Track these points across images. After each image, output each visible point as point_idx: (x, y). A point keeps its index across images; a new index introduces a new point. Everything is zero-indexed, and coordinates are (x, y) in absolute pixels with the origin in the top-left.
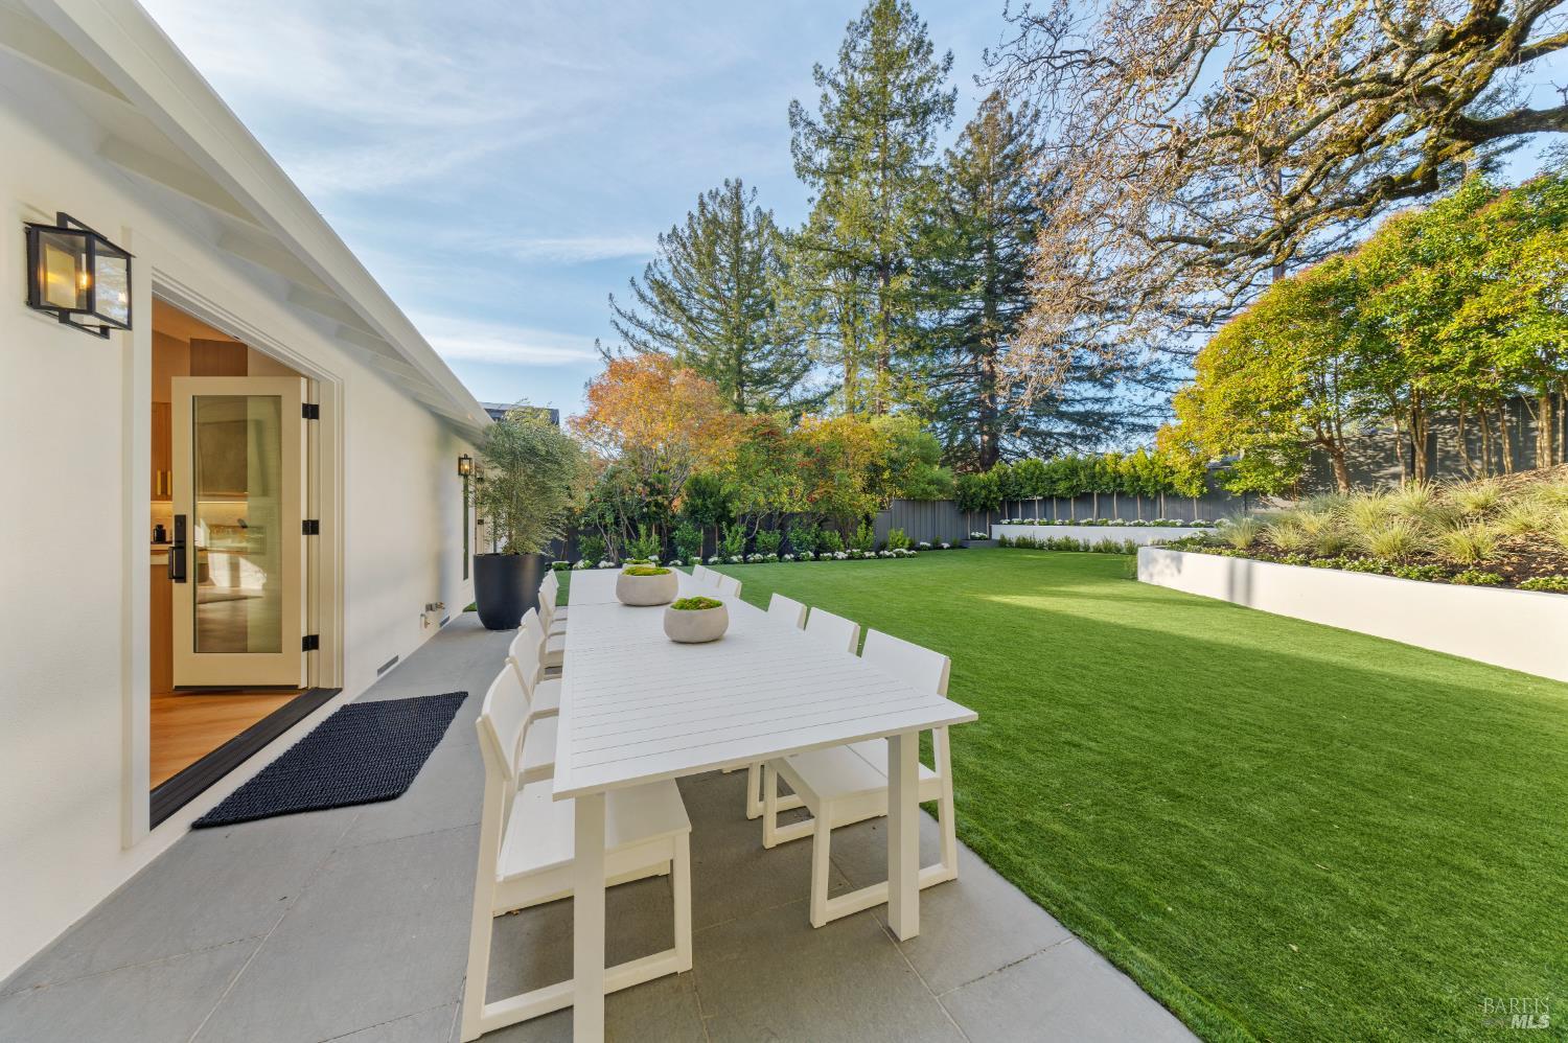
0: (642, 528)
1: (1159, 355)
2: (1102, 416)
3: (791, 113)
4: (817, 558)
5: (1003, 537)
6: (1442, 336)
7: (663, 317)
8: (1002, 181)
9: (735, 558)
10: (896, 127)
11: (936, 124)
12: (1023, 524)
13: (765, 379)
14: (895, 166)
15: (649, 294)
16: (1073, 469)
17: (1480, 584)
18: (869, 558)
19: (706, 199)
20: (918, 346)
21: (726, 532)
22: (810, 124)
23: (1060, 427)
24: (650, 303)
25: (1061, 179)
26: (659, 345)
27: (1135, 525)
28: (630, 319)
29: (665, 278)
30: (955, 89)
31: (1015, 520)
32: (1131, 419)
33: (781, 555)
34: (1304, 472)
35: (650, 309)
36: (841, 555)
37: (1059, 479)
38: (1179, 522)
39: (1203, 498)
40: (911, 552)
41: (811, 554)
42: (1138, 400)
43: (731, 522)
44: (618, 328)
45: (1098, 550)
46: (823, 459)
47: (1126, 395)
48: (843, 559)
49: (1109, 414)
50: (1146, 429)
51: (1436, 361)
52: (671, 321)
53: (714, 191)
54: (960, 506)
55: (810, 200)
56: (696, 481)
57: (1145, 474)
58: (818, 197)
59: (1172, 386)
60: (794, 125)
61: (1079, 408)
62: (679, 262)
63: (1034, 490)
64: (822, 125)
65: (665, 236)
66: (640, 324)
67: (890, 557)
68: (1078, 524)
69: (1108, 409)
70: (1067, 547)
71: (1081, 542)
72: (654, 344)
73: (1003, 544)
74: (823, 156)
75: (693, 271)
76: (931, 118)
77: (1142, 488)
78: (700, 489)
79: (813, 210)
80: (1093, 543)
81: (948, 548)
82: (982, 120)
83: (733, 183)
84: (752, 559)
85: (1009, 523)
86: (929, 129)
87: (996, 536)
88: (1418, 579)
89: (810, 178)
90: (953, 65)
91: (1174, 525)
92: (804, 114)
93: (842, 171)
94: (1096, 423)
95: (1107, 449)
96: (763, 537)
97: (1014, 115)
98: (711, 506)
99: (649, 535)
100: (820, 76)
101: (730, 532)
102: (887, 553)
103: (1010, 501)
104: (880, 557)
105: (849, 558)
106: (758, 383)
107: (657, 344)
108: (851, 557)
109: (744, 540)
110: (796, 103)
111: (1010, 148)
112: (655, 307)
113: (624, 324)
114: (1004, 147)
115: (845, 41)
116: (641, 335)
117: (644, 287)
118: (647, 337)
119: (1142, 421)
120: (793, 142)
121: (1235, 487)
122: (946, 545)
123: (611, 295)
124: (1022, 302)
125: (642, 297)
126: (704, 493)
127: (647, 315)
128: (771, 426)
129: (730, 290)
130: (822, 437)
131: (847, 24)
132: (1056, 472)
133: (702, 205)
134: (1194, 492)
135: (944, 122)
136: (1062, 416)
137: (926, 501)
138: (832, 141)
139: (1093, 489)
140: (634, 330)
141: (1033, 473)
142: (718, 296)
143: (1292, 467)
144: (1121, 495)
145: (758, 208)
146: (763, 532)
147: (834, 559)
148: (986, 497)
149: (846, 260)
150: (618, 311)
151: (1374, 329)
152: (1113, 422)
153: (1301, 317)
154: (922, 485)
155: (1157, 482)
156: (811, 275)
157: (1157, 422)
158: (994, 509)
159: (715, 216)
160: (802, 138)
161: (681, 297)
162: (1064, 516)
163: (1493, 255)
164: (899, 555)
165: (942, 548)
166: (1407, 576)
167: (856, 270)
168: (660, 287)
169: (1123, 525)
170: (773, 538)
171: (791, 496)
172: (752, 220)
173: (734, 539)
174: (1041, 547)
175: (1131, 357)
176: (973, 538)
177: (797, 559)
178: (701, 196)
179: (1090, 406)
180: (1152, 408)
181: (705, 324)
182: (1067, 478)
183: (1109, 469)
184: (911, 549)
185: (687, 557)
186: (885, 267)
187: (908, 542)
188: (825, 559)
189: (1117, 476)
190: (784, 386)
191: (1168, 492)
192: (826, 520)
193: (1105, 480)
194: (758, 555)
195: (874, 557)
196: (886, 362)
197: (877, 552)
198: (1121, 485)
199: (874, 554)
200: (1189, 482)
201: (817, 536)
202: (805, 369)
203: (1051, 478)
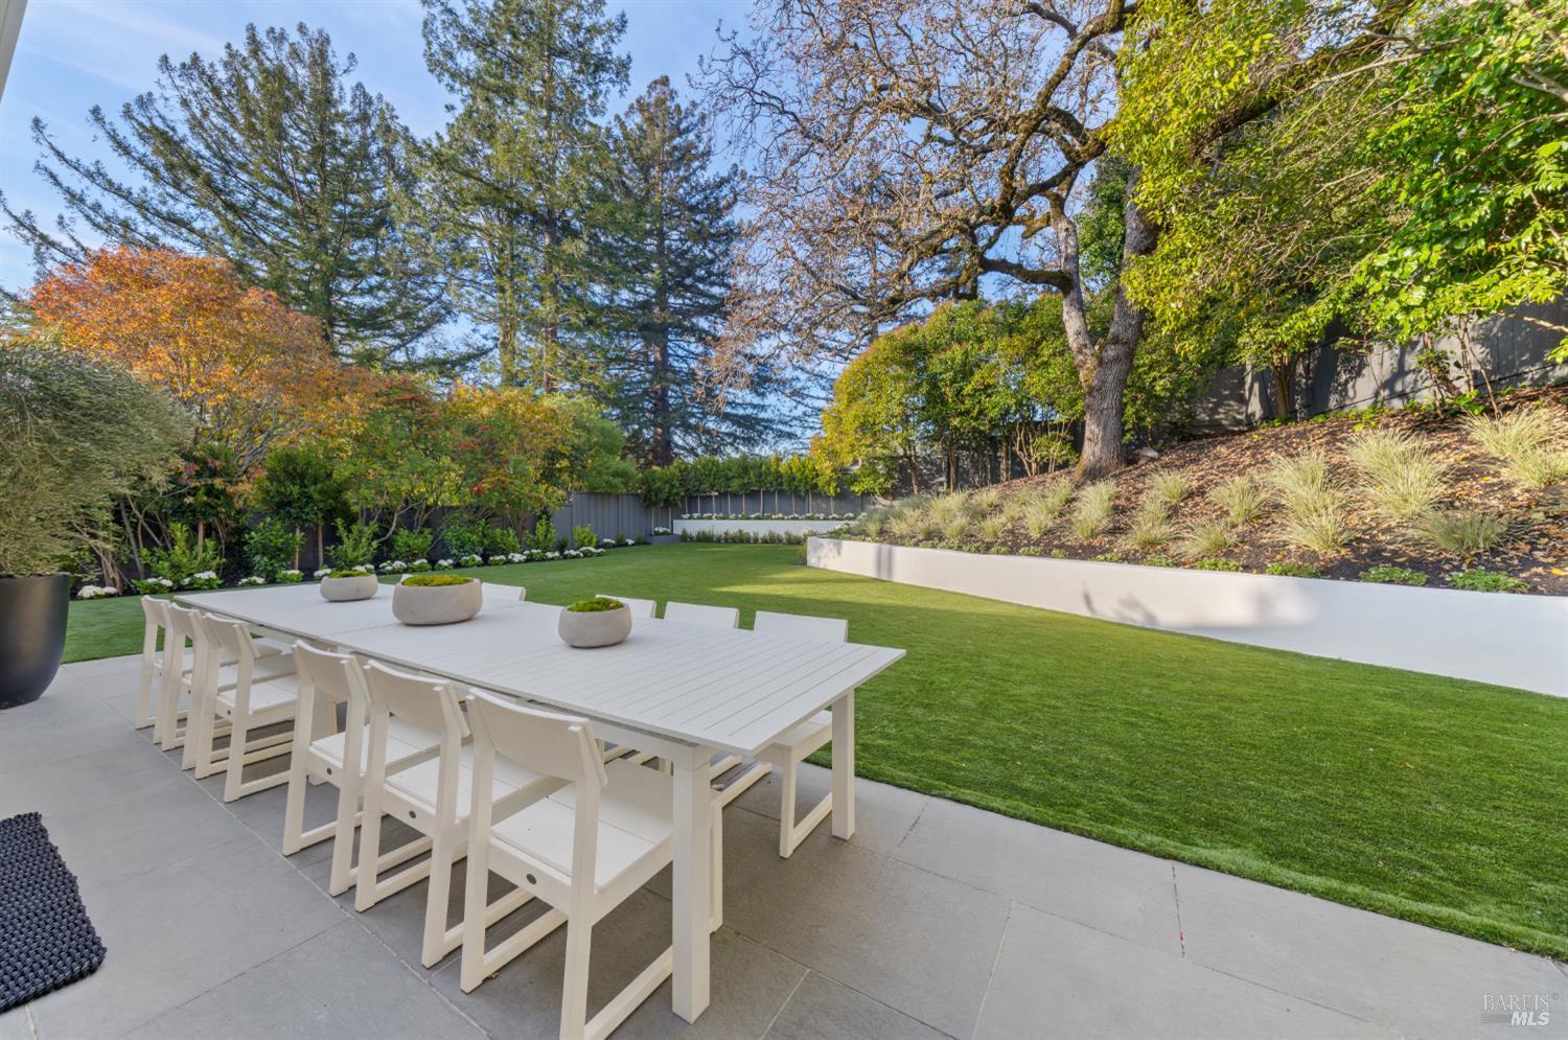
0: (179, 530)
1: (798, 373)
2: (759, 421)
4: (486, 561)
5: (684, 531)
7: (171, 190)
8: (672, 172)
9: (360, 568)
10: (565, 69)
11: (610, 85)
12: (702, 518)
13: (372, 320)
14: (563, 110)
15: (134, 142)
16: (744, 467)
18: (552, 559)
19: (262, 36)
20: (590, 322)
21: (342, 532)
22: (450, 11)
23: (725, 428)
24: (141, 161)
25: (726, 190)
26: (159, 233)
27: (792, 519)
28: (89, 175)
29: (173, 129)
30: (629, 57)
31: (696, 515)
32: (780, 427)
33: (433, 562)
34: (895, 478)
35: (140, 171)
36: (517, 557)
37: (732, 477)
38: (822, 516)
39: (838, 497)
40: (600, 550)
41: (478, 558)
42: (785, 411)
43: (350, 519)
44: (58, 183)
45: (765, 541)
46: (492, 442)
47: (777, 404)
48: (520, 562)
49: (763, 420)
50: (790, 436)
52: (187, 200)
53: (277, 30)
54: (645, 501)
55: (450, 108)
56: (288, 459)
57: (798, 475)
58: (460, 109)
59: (808, 401)
61: (741, 412)
62: (205, 114)
63: (712, 487)
64: (466, 21)
66: (117, 191)
67: (577, 556)
68: (748, 519)
69: (762, 415)
70: (741, 539)
71: (752, 535)
72: (144, 227)
73: (685, 538)
74: (467, 60)
75: (239, 138)
76: (604, 76)
77: (797, 487)
78: (292, 470)
79: (452, 121)
80: (761, 536)
81: (632, 545)
82: (652, 100)
83: (313, 33)
84: (389, 568)
85: (690, 518)
86: (602, 87)
87: (678, 531)
89: (447, 78)
90: (627, 29)
91: (818, 519)
93: (497, 91)
94: (752, 427)
95: (764, 451)
96: (404, 538)
97: (683, 108)
98: (316, 496)
99: (191, 543)
101: (350, 531)
102: (573, 553)
103: (691, 494)
104: (565, 557)
105: (527, 561)
106: (360, 325)
107: (153, 230)
108: (531, 559)
109: (375, 544)
111: (677, 141)
112: (154, 170)
113: (73, 180)
114: (672, 138)
116: (112, 205)
117: (126, 131)
118: (132, 214)
119: (786, 429)
120: (426, 24)
121: (856, 488)
122: (630, 542)
123: (37, 122)
124: (690, 299)
125: (123, 149)
126: (302, 476)
127: (135, 179)
128: (413, 390)
129: (309, 184)
130: (485, 410)
132: (731, 470)
133: (255, 47)
134: (831, 491)
135: (618, 87)
136: (726, 417)
137: (610, 494)
138: (483, 46)
139: (760, 487)
140: (94, 194)
141: (714, 469)
142: (288, 187)
143: (889, 476)
144: (781, 493)
145: (359, 86)
146: (404, 532)
147: (509, 562)
148: (669, 492)
149: (501, 200)
150: (59, 154)
152: (766, 428)
154: (606, 477)
155: (807, 482)
156: (452, 203)
157: (799, 432)
158: (676, 504)
159: (281, 70)
160: (438, 24)
161: (211, 166)
162: (737, 510)
164: (587, 555)
165: (626, 545)
167: (515, 214)
168: (165, 140)
169: (783, 519)
170: (421, 540)
171: (448, 487)
172: (348, 97)
173: (357, 542)
174: (719, 541)
176: (657, 534)
177: (457, 566)
178: (251, 29)
179: (750, 411)
180: (795, 418)
181: (261, 222)
182: (739, 476)
183: (772, 470)
184: (597, 547)
185: (274, 572)
186: (549, 222)
187: (595, 540)
188: (497, 564)
189: (779, 476)
190: (400, 336)
191: (814, 491)
192: (494, 515)
193: (770, 478)
194: (398, 564)
195: (558, 558)
196: (554, 333)
197: (562, 552)
198: (781, 484)
199: (557, 554)
200: (828, 483)
201: (485, 536)
202: (438, 319)
203: (726, 475)
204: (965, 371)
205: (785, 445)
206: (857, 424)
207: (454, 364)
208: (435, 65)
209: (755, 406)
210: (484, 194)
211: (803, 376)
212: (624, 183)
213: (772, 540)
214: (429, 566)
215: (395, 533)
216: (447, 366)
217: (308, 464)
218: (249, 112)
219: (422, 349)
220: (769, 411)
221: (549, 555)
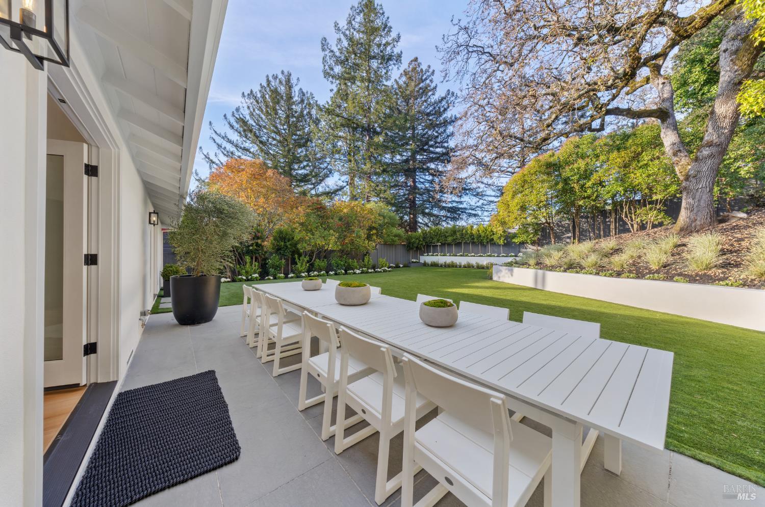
0: (248, 259)
1: (479, 185)
2: (459, 209)
3: (322, 43)
4: (346, 273)
5: (425, 262)
6: (587, 186)
7: (244, 139)
8: (419, 99)
9: (303, 275)
10: (375, 64)
11: (393, 66)
12: (433, 255)
13: (304, 179)
14: (373, 81)
15: (235, 124)
16: (454, 231)
17: (631, 278)
18: (371, 272)
19: (271, 79)
20: (384, 171)
21: (297, 260)
22: (332, 51)
23: (443, 213)
24: (236, 130)
25: (444, 103)
26: (241, 154)
27: (479, 256)
28: (223, 138)
29: (245, 118)
30: (401, 52)
31: (430, 254)
32: (470, 211)
33: (327, 272)
34: (539, 235)
35: (236, 133)
36: (358, 271)
37: (448, 236)
38: (496, 255)
39: (505, 245)
40: (390, 269)
41: (343, 271)
42: (473, 203)
43: (300, 255)
44: (215, 142)
45: (465, 267)
46: (348, 223)
47: (469, 201)
48: (359, 274)
49: (461, 208)
50: (475, 215)
51: (586, 194)
52: (249, 142)
53: (275, 75)
54: (408, 247)
55: (331, 90)
56: (281, 232)
57: (483, 234)
58: (335, 90)
59: (486, 198)
60: (323, 50)
61: (450, 205)
62: (254, 110)
63: (438, 241)
64: (338, 54)
65: (246, 94)
66: (230, 141)
67: (381, 272)
68: (456, 256)
69: (461, 206)
70: (452, 266)
71: (458, 263)
72: (237, 153)
73: (425, 264)
74: (338, 69)
75: (264, 117)
76: (391, 62)
77: (482, 240)
78: (282, 237)
79: (332, 95)
80: (463, 264)
81: (402, 267)
82: (410, 69)
83: (286, 73)
84: (313, 275)
85: (427, 255)
86: (390, 68)
87: (422, 261)
88: (609, 277)
89: (330, 79)
90: (400, 40)
91: (494, 256)
92: (329, 45)
93: (349, 79)
94: (455, 212)
95: (461, 223)
96: (318, 262)
97: (424, 70)
98: (289, 246)
100: (338, 29)
101: (300, 260)
102: (379, 270)
103: (428, 244)
104: (376, 272)
105: (361, 273)
106: (301, 181)
107: (240, 154)
108: (362, 272)
109: (308, 265)
110: (325, 39)
111: (421, 85)
112: (240, 133)
113: (219, 140)
114: (419, 84)
115: (350, 15)
116: (230, 148)
117: (232, 120)
118: (233, 149)
119: (473, 212)
120: (324, 58)
121: (516, 240)
122: (401, 266)
123: (210, 122)
124: (426, 156)
125: (232, 127)
126: (285, 239)
127: (234, 137)
128: (321, 204)
129: (284, 129)
130: (345, 211)
131: (351, 7)
132: (447, 233)
133: (268, 82)
134: (501, 242)
135: (397, 66)
136: (443, 208)
137: (393, 245)
138: (342, 63)
139: (462, 241)
140: (225, 144)
141: (437, 233)
142: (278, 132)
143: (536, 233)
144: (473, 243)
145: (301, 89)
146: (317, 260)
147: (355, 273)
148: (418, 243)
149: (350, 124)
150: (216, 132)
151: (566, 181)
152: (462, 212)
153: (543, 174)
154: (391, 237)
155: (488, 238)
156: (332, 129)
157: (480, 213)
158: (421, 249)
159: (276, 89)
160: (328, 57)
161: (255, 128)
162: (450, 252)
163: (602, 158)
164: (385, 271)
165: (400, 267)
166: (605, 276)
167: (355, 129)
168: (243, 122)
169: (474, 256)
170: (323, 264)
171: (332, 243)
172: (297, 94)
173: (302, 264)
174: (441, 266)
175: (469, 185)
176: (413, 262)
177: (336, 274)
178: (268, 76)
179: (455, 204)
180: (478, 207)
181: (270, 146)
182: (452, 235)
183: (469, 232)
184: (389, 268)
185: (276, 275)
186: (369, 130)
187: (388, 265)
188: (350, 274)
189: (472, 235)
190: (313, 184)
191: (492, 242)
192: (349, 254)
193: (467, 236)
194: (316, 273)
195: (373, 272)
196: (370, 177)
197: (374, 270)
198: (473, 239)
199: (373, 270)
200: (500, 238)
201: (346, 262)
202: (326, 176)
203: (445, 235)
204: (587, 175)
205: (472, 220)
206: (519, 207)
207: (332, 193)
208: (327, 74)
209: (457, 202)
210: (344, 122)
211: (482, 186)
212: (398, 108)
213: (469, 266)
214: (326, 274)
215: (314, 261)
216: (330, 194)
217: (287, 234)
218: (267, 106)
219: (321, 189)
220: (465, 203)
221: (370, 271)
